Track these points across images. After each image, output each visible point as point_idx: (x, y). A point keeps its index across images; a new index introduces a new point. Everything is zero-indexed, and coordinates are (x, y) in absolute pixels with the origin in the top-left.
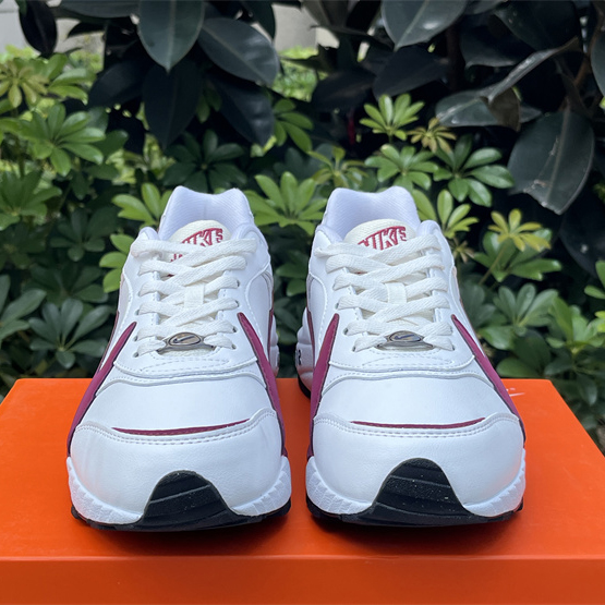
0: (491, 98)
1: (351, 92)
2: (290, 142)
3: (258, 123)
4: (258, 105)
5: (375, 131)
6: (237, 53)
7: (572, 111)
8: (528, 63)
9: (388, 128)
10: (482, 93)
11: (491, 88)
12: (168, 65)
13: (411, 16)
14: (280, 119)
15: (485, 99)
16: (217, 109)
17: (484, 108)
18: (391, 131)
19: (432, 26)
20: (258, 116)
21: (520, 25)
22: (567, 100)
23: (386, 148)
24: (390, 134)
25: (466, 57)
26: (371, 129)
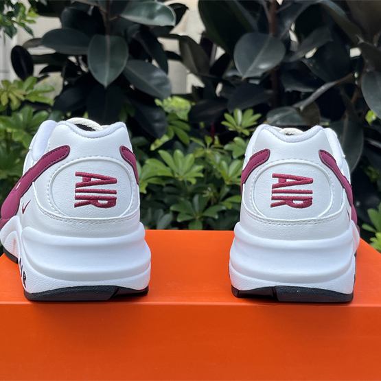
0: (302, 108)
1: (213, 112)
2: (176, 138)
3: (157, 125)
4: (157, 115)
5: (230, 129)
6: (146, 81)
7: (350, 119)
8: (323, 88)
9: (238, 128)
10: (296, 105)
11: (301, 103)
12: (105, 83)
13: (251, 60)
14: (171, 124)
15: (298, 109)
16: (132, 115)
17: (297, 116)
18: (240, 130)
19: (264, 66)
20: (157, 121)
21: (317, 67)
22: (346, 114)
23: (236, 139)
24: (239, 132)
25: (285, 85)
26: (228, 127)
